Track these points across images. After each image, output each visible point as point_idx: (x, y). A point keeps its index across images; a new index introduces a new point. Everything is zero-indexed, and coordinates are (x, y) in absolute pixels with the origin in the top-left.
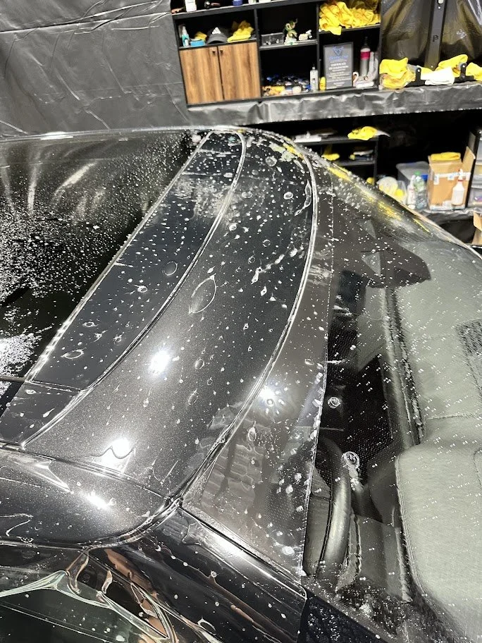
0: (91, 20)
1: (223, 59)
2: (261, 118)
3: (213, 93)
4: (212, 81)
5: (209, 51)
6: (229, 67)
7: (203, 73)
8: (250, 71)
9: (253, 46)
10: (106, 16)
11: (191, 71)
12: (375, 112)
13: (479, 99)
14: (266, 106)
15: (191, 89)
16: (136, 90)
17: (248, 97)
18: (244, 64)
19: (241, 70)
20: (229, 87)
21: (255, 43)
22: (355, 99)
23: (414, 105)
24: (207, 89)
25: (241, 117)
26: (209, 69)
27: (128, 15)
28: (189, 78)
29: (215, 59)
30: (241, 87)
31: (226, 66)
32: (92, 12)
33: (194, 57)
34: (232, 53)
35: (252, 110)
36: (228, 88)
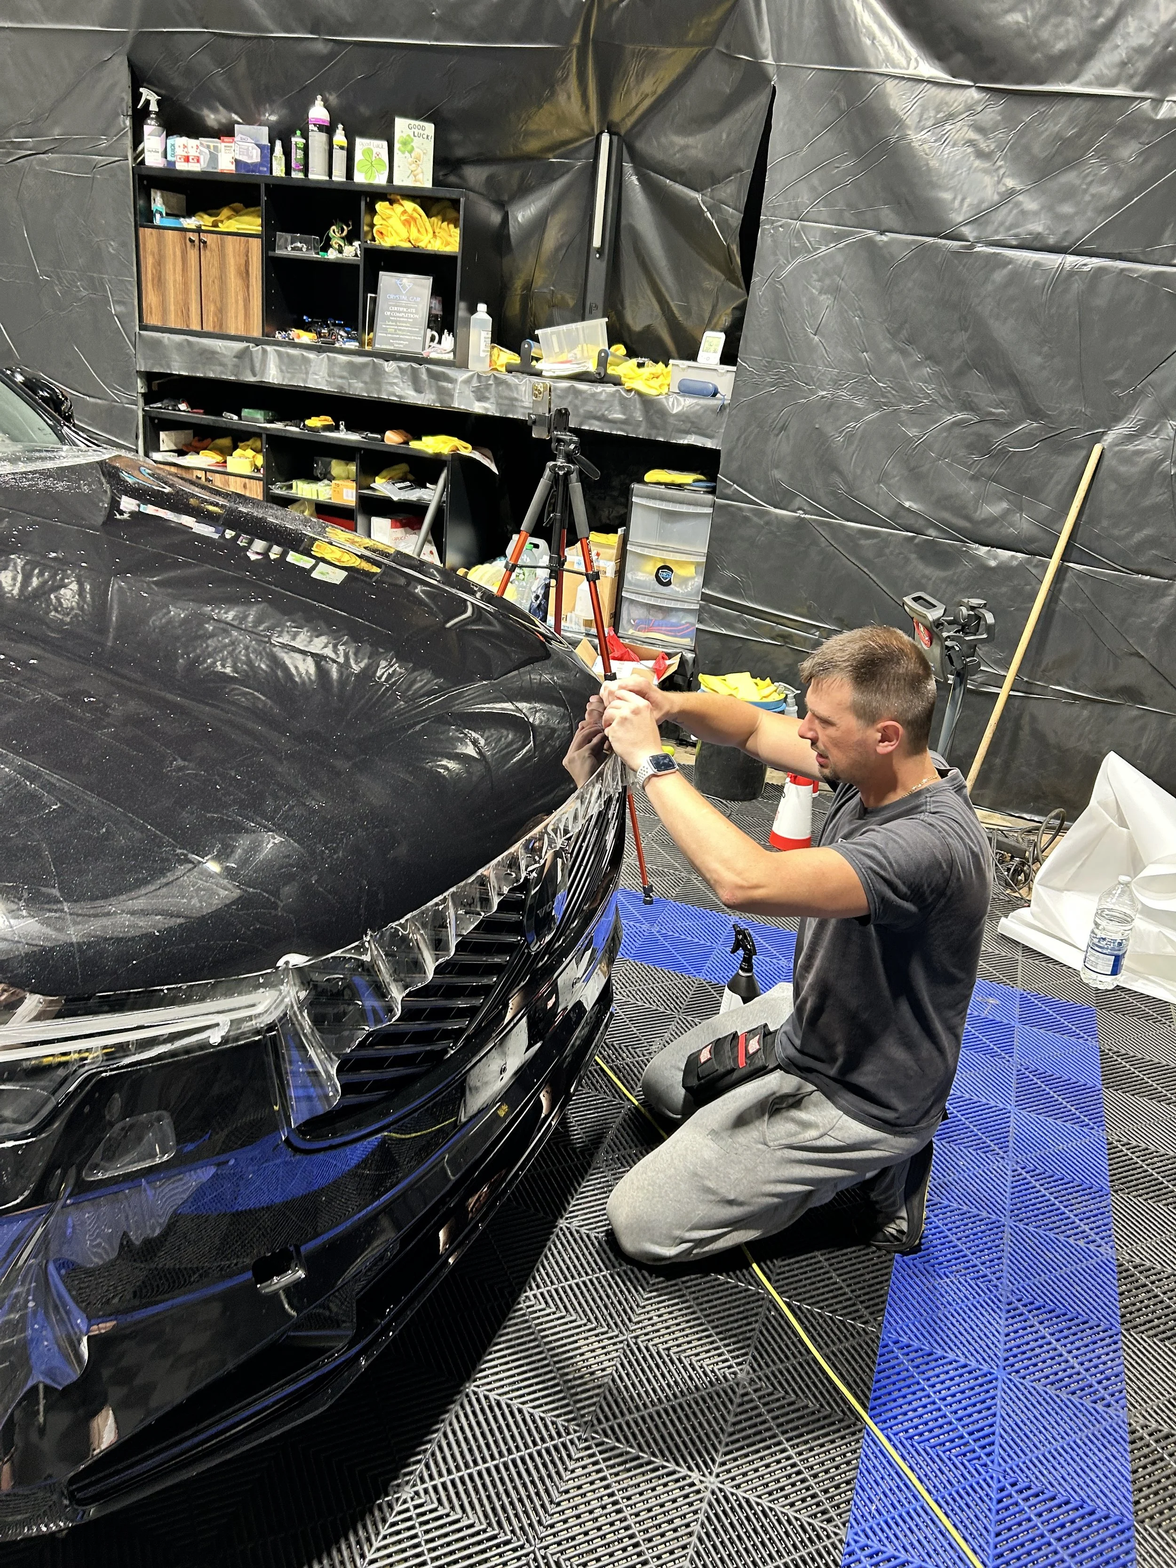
0: (8, 146)
1: (206, 255)
2: (255, 375)
3: (185, 312)
4: (186, 291)
5: (185, 238)
6: (214, 272)
7: (173, 275)
8: (248, 287)
9: (256, 246)
10: (31, 145)
11: (154, 266)
12: (441, 402)
13: (615, 416)
14: (264, 352)
15: (151, 298)
16: (59, 278)
17: (241, 332)
18: (239, 273)
19: (234, 281)
20: (212, 308)
21: (259, 240)
22: (409, 372)
23: (506, 402)
24: (176, 303)
25: (222, 364)
26: (183, 270)
27: (64, 149)
28: (150, 276)
29: (193, 254)
30: (231, 313)
31: (211, 271)
32: (12, 133)
33: (160, 242)
34: (222, 248)
35: (242, 355)
36: (210, 309)
